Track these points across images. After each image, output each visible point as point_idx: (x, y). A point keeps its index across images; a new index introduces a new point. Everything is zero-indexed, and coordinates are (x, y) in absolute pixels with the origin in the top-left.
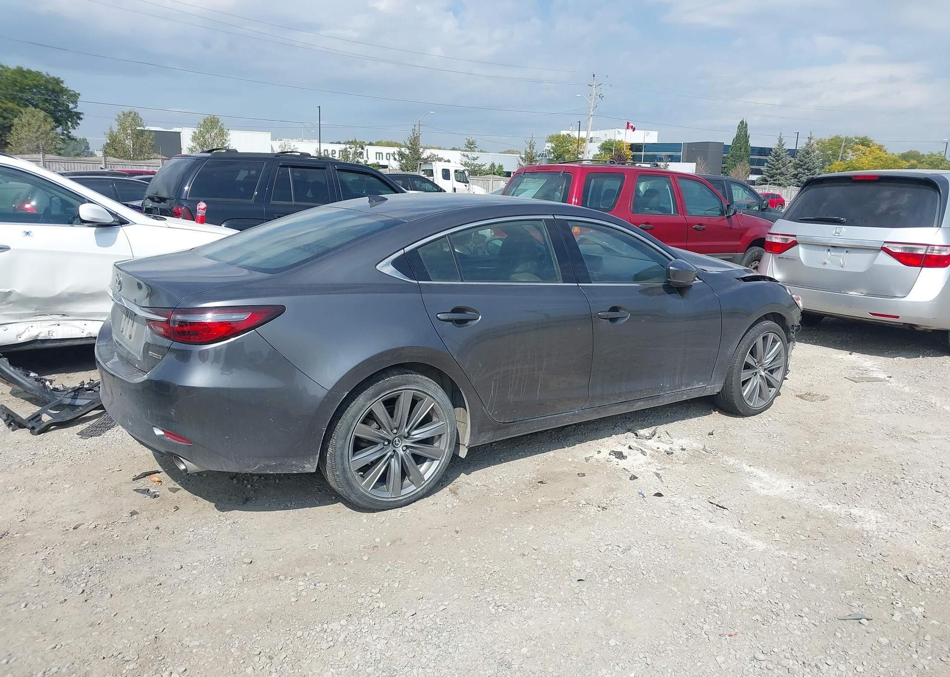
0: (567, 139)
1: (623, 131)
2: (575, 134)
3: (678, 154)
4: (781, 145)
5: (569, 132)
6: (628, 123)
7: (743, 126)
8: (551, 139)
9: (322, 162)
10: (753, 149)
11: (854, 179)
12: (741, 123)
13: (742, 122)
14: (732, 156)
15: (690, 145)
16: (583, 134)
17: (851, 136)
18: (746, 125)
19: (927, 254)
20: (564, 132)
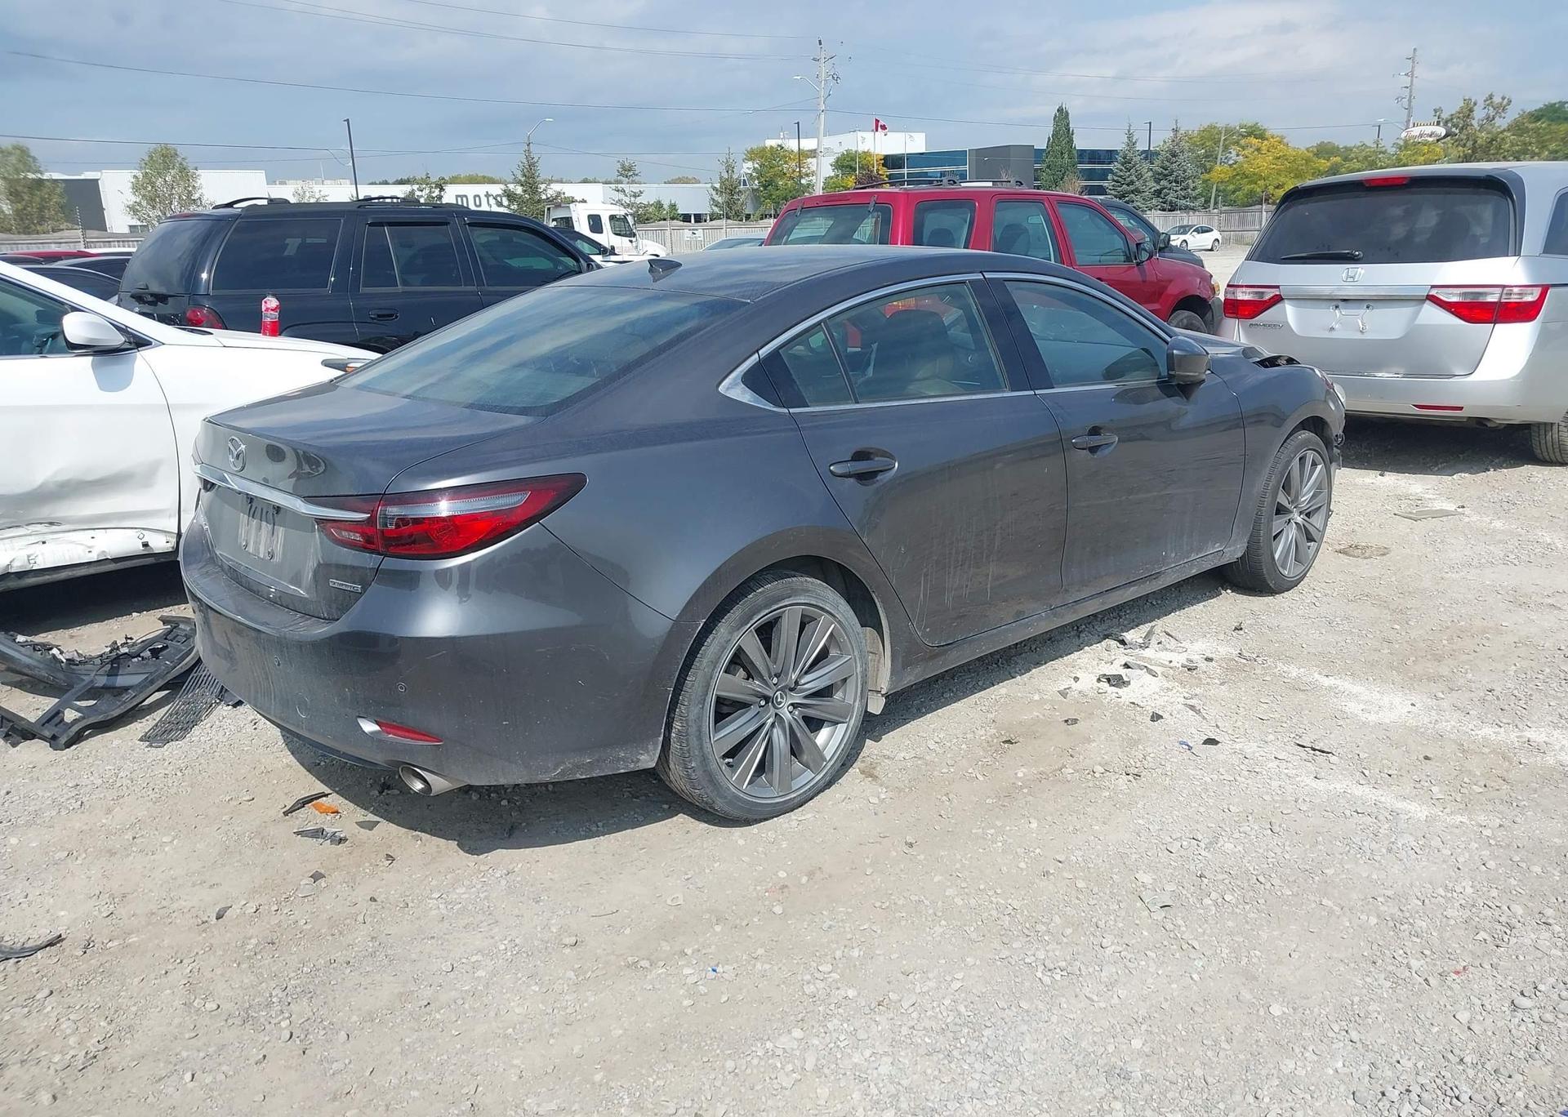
0: (778, 153)
1: (869, 135)
2: (792, 145)
3: (961, 168)
4: (1131, 144)
5: (779, 142)
6: (877, 121)
7: (1062, 116)
8: (751, 155)
9: (441, 213)
10: (1082, 153)
11: (1367, 185)
12: (1058, 110)
13: (1060, 110)
14: (1048, 167)
15: (980, 152)
16: (808, 144)
17: (1235, 124)
18: (1067, 113)
19: (1503, 301)
20: (771, 143)
